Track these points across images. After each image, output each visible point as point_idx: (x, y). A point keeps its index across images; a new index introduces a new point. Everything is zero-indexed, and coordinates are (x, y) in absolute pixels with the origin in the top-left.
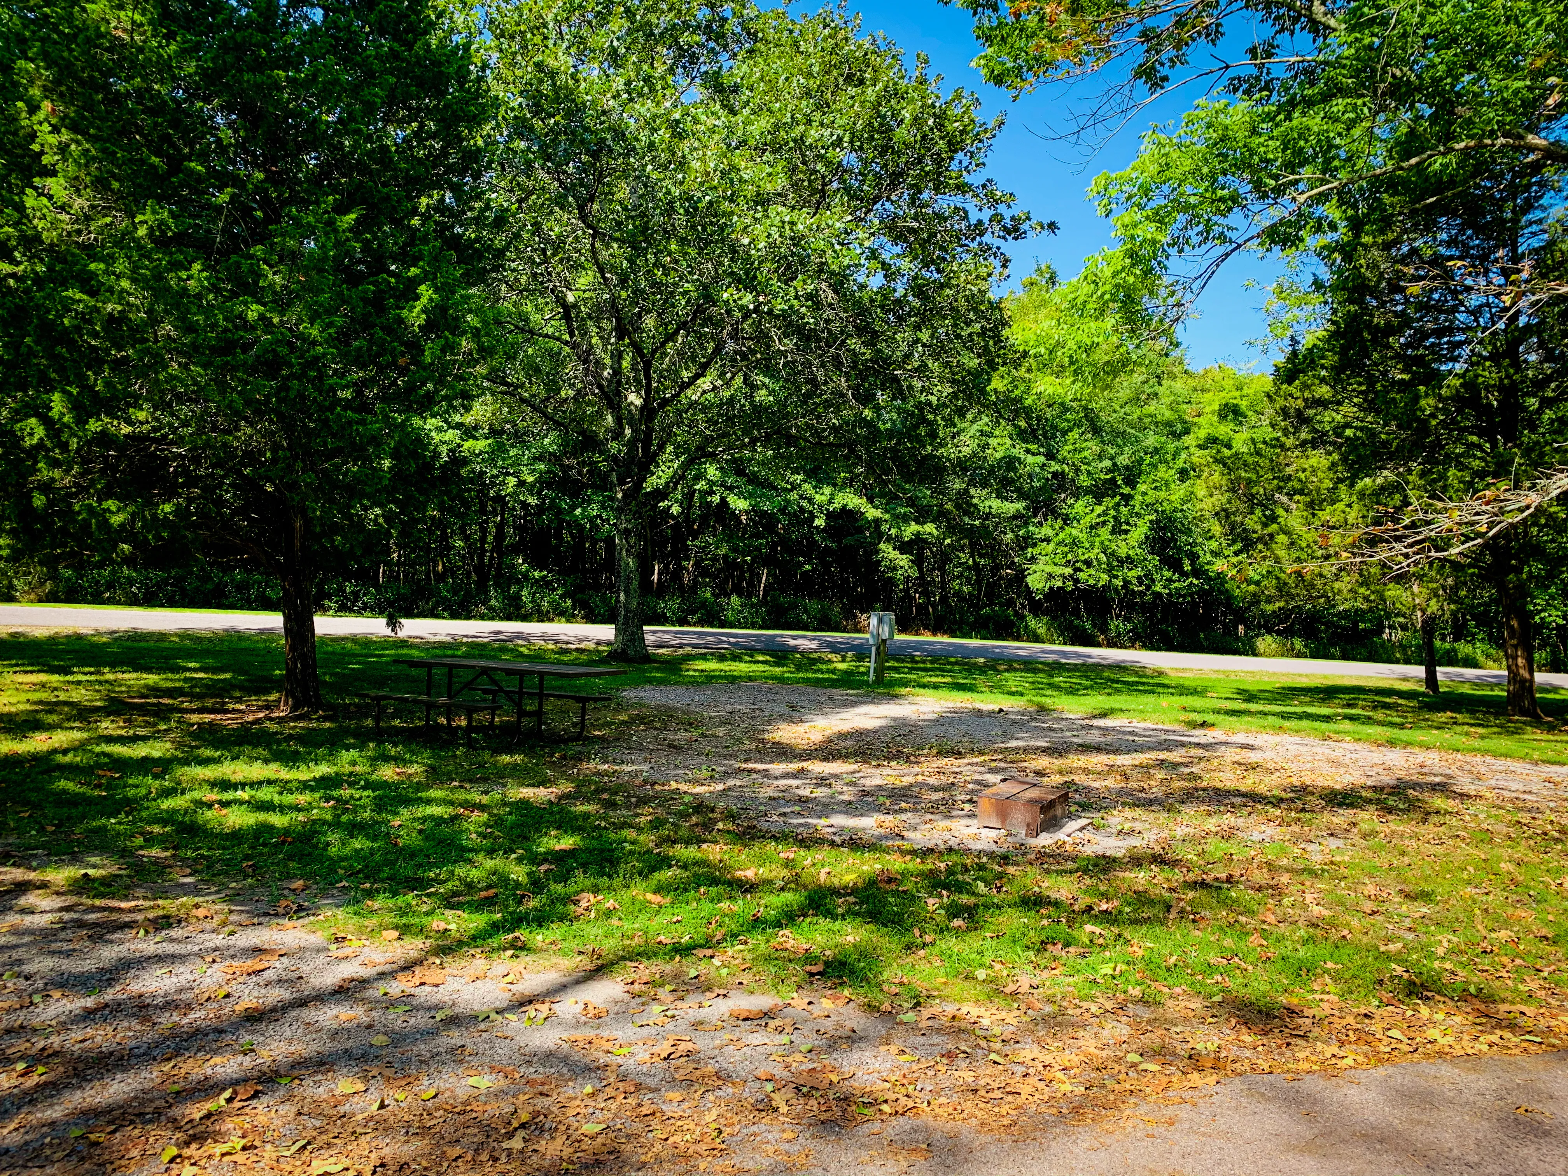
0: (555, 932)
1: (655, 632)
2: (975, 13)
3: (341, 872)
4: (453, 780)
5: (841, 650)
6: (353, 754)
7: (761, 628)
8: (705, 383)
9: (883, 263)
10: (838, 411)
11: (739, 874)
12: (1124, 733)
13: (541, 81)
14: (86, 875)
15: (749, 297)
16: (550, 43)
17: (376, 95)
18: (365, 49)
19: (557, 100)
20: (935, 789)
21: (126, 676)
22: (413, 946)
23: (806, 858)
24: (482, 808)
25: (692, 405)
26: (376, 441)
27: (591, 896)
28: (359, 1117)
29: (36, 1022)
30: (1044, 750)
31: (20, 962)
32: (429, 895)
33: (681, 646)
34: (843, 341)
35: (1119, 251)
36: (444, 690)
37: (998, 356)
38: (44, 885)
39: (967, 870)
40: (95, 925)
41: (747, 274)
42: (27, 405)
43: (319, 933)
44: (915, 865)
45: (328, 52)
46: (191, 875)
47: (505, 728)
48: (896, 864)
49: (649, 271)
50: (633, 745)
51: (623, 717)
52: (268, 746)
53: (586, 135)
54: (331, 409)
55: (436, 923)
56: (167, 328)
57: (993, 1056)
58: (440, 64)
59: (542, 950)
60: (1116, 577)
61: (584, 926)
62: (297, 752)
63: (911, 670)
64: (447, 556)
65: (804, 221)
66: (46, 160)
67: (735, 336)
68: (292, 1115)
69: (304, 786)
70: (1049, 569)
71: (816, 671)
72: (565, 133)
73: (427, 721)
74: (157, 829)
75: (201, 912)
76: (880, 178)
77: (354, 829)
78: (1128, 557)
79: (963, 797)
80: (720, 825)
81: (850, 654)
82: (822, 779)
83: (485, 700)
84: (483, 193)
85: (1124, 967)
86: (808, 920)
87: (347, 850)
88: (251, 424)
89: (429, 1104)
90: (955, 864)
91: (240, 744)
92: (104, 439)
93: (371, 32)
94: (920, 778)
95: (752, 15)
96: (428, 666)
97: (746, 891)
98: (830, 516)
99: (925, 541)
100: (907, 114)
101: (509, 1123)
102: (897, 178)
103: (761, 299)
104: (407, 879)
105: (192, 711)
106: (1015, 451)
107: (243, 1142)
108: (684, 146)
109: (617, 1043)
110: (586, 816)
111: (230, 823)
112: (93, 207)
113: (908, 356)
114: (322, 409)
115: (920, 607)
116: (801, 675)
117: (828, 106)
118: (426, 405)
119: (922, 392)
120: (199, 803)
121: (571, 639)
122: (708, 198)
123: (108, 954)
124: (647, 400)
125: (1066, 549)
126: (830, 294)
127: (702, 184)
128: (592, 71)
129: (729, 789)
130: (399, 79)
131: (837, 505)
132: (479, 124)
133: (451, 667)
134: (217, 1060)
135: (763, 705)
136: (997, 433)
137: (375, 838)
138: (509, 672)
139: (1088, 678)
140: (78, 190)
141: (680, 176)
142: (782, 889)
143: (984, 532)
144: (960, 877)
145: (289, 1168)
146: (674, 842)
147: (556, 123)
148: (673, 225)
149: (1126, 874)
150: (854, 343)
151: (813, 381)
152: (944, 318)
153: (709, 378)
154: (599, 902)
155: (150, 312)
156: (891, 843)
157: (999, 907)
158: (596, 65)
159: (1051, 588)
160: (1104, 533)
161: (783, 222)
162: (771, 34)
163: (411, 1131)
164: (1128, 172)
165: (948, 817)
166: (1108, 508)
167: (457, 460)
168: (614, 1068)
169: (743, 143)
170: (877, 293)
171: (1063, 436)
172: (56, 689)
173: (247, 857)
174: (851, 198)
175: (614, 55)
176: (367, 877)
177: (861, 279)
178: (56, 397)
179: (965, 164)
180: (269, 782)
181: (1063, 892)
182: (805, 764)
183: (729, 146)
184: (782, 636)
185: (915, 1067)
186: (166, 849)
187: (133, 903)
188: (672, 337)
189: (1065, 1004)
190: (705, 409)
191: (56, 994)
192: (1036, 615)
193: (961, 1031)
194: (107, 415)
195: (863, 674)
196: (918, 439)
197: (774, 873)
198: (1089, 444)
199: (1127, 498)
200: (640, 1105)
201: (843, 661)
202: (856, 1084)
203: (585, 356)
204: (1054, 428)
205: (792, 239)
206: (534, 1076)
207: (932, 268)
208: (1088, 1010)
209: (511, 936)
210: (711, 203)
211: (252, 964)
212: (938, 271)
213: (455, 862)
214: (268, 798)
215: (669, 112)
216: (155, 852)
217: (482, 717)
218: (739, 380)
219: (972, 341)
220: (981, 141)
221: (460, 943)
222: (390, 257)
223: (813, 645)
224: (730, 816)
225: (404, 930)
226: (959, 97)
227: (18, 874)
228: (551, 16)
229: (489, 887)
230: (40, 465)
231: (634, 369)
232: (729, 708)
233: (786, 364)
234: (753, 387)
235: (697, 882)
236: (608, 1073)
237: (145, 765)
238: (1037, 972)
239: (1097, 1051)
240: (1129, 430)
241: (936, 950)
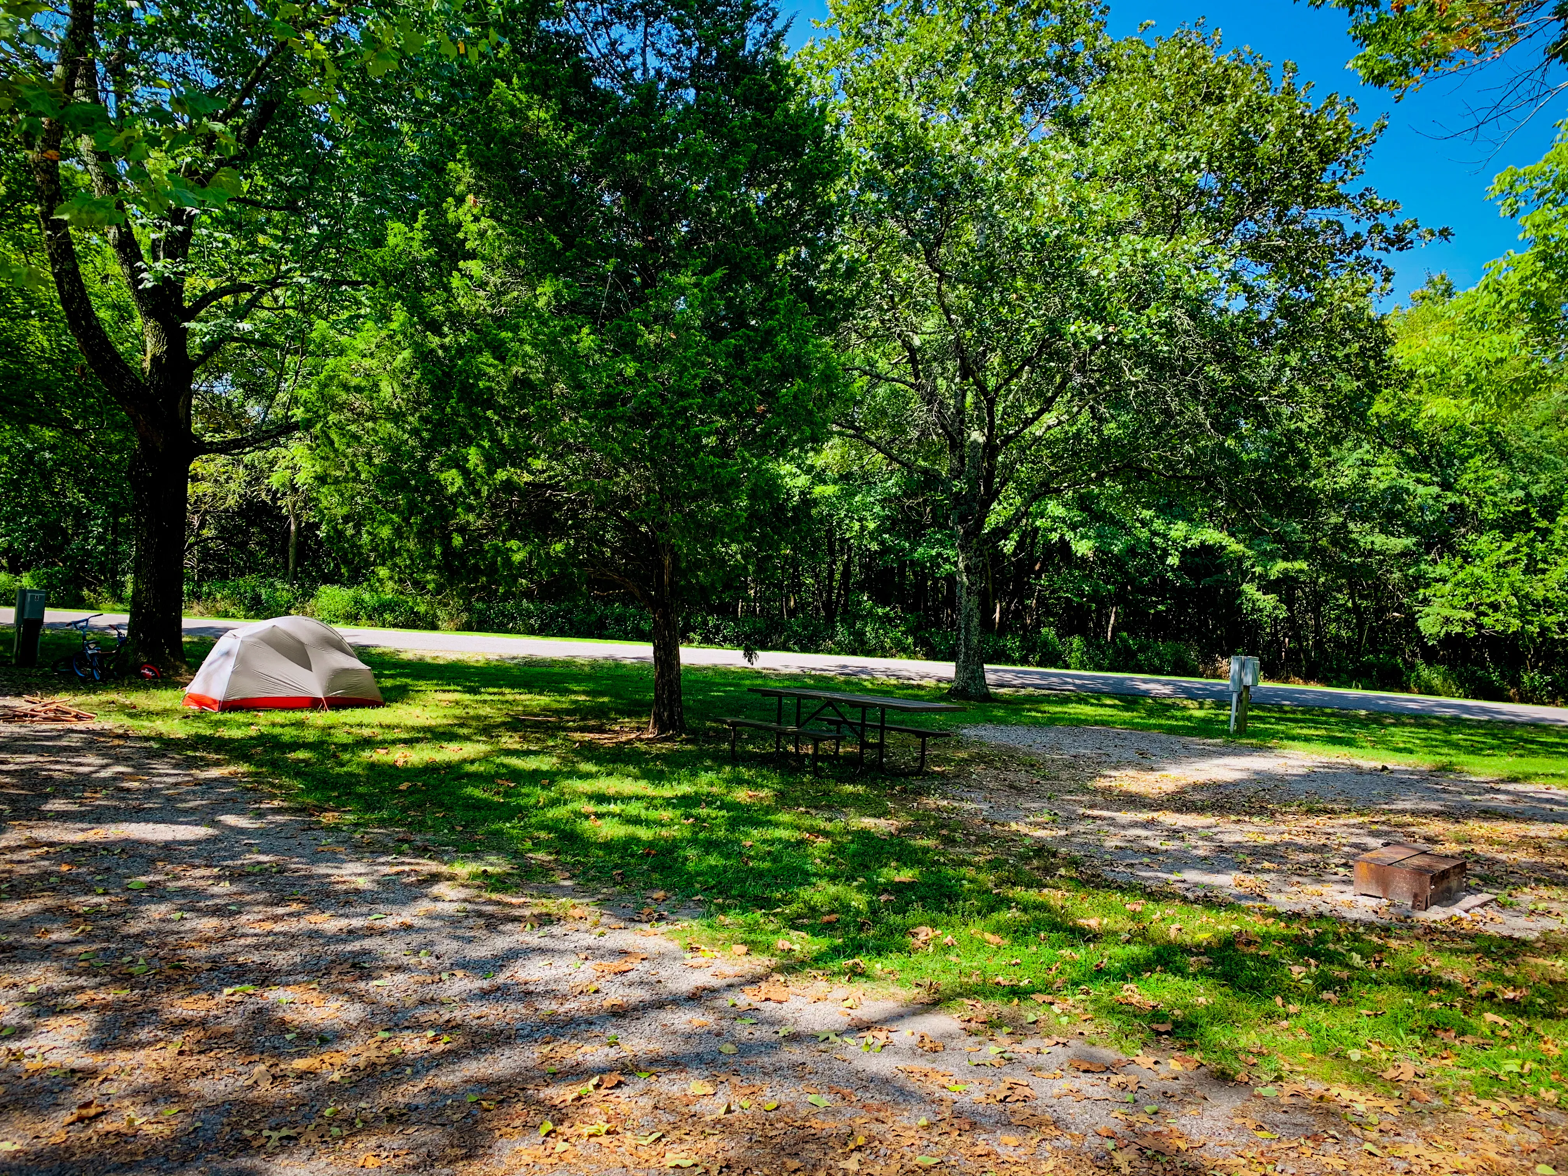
0: (893, 962)
1: (996, 671)
2: (1351, 12)
3: (698, 886)
4: (799, 806)
5: (1200, 696)
6: (711, 775)
7: (1109, 670)
8: (1049, 418)
9: (1245, 286)
10: (1195, 441)
11: (1081, 922)
12: (1540, 800)
13: (892, 134)
14: (485, 871)
15: (1098, 328)
16: (902, 94)
17: (739, 162)
18: (731, 121)
19: (906, 150)
20: (1304, 850)
21: (523, 697)
22: (759, 962)
23: (1155, 912)
24: (826, 834)
25: (1037, 440)
26: (734, 483)
27: (930, 930)
28: (708, 1118)
29: (443, 996)
30: (1437, 814)
31: (432, 943)
32: (775, 915)
33: (1024, 686)
34: (1201, 369)
35: (1529, 254)
36: (793, 718)
37: (1381, 377)
38: (452, 878)
39: (1339, 939)
40: (492, 916)
41: (1096, 305)
42: (450, 458)
43: (677, 942)
44: (1277, 928)
45: (699, 127)
46: (570, 878)
47: (849, 759)
48: (1256, 925)
49: (994, 310)
50: (972, 783)
51: (963, 755)
52: (637, 764)
53: (935, 181)
54: (695, 454)
55: (781, 942)
56: (560, 387)
57: (1368, 1146)
58: (798, 127)
59: (880, 979)
60: (1531, 623)
61: (921, 959)
62: (662, 771)
63: (1279, 720)
64: (799, 592)
65: (1158, 248)
66: (469, 245)
67: (1082, 369)
68: (649, 1108)
69: (668, 803)
70: (1447, 612)
71: (1169, 718)
72: (914, 181)
73: (778, 748)
74: (543, 835)
75: (577, 913)
76: (1242, 197)
77: (710, 846)
78: (1546, 600)
79: (1337, 861)
80: (1062, 871)
81: (1208, 701)
82: (1174, 831)
83: (829, 731)
84: (836, 245)
85: (1535, 1066)
86: (1156, 976)
87: (703, 866)
88: (629, 471)
89: (771, 1115)
90: (1325, 933)
91: (614, 762)
92: (508, 486)
93: (737, 105)
94: (1286, 837)
95: (1105, 46)
96: (779, 695)
97: (1089, 940)
98: (1185, 552)
99: (1295, 580)
100: (1272, 128)
101: (846, 1144)
102: (1260, 196)
103: (1111, 329)
104: (756, 897)
105: (575, 730)
106: (1402, 482)
107: (607, 1126)
108: (1033, 183)
109: (953, 1079)
110: (926, 850)
111: (603, 834)
112: (503, 284)
113: (1274, 382)
114: (688, 454)
115: (1289, 652)
116: (1152, 721)
117: (1184, 128)
118: (781, 450)
119: (1290, 419)
120: (578, 814)
121: (913, 675)
122: (1055, 233)
123: (500, 943)
124: (990, 437)
125: (1467, 590)
126: (1186, 320)
127: (1050, 219)
128: (941, 119)
129: (1073, 835)
130: (759, 145)
131: (1195, 541)
132: (833, 181)
133: (800, 697)
134: (587, 1048)
135: (1110, 750)
136: (1381, 461)
137: (728, 857)
138: (853, 704)
139: (1495, 736)
140: (492, 270)
141: (1027, 213)
142: (1128, 942)
143: (1365, 570)
144: (1331, 946)
145: (646, 1157)
146: (1014, 884)
147: (906, 173)
148: (1020, 263)
149: (1540, 961)
150: (1213, 370)
151: (1167, 412)
152: (1316, 339)
153: (1054, 414)
154: (937, 937)
155: (547, 372)
156: (1251, 903)
157: (1378, 983)
158: (945, 113)
159: (1448, 634)
160: (1515, 573)
161: (1135, 251)
162: (1124, 63)
163: (755, 1138)
164: (1540, 166)
165: (1319, 879)
166: (1519, 545)
167: (807, 502)
168: (949, 1103)
169: (1093, 174)
170: (1238, 318)
171: (1462, 463)
172: (466, 706)
173: (616, 866)
174: (1209, 221)
175: (962, 98)
176: (720, 893)
177: (1222, 304)
178: (473, 450)
179: (1339, 175)
180: (638, 798)
181: (1457, 973)
182: (1155, 815)
183: (1078, 179)
184: (1132, 679)
185: (1275, 1146)
186: (551, 854)
187: (522, 900)
188: (1016, 374)
189: (1458, 1099)
190: (1050, 444)
191: (460, 974)
192: (1429, 663)
193: (1329, 1113)
194: (512, 466)
195: (1223, 722)
196: (1287, 470)
197: (1120, 925)
198: (1495, 472)
199: (1545, 533)
200: (974, 1144)
201: (1201, 708)
202: (1207, 1155)
203: (931, 398)
204: (1451, 455)
205: (1145, 267)
206: (870, 1101)
207: (1302, 287)
208: (1487, 1109)
209: (851, 962)
210: (1058, 237)
211: (619, 964)
212: (1309, 290)
213: (801, 884)
214: (635, 812)
215: (1018, 150)
216: (542, 856)
217: (827, 746)
218: (1086, 414)
219: (1349, 362)
220: (1358, 148)
221: (803, 963)
222: (751, 312)
223: (1167, 690)
224: (1074, 863)
225: (752, 947)
226: (1333, 103)
227: (433, 866)
228: (901, 70)
229: (832, 912)
230: (459, 510)
231: (977, 406)
232: (1073, 752)
233: (1137, 395)
234: (1101, 420)
235: (1038, 926)
236: (943, 1108)
237: (535, 777)
238: (1424, 1059)
239: (1498, 1158)
240: (1545, 455)
241: (1302, 1022)
